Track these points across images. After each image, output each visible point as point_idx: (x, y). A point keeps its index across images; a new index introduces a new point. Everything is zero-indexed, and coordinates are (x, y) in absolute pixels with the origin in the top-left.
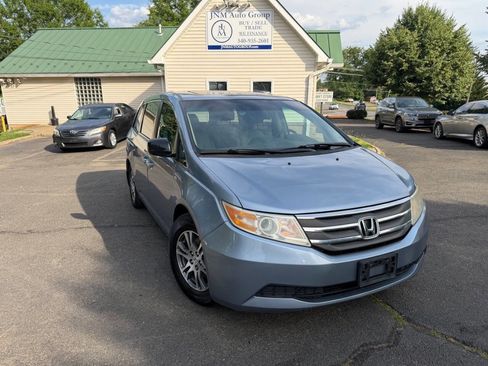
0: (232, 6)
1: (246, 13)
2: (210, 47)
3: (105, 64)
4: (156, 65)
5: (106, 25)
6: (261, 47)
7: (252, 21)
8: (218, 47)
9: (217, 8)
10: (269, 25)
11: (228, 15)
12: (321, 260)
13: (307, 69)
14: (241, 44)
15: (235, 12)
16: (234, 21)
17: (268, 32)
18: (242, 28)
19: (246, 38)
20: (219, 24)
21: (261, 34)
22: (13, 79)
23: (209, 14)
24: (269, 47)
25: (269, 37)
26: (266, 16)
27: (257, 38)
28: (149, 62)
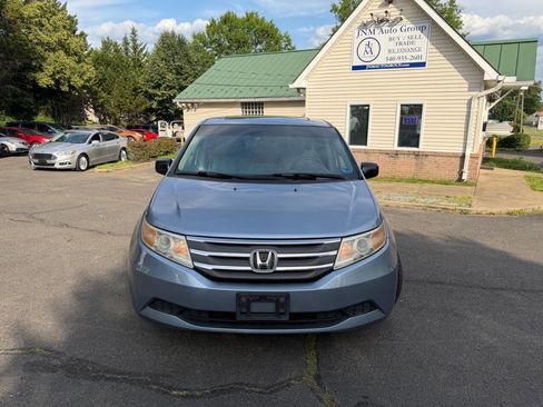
0: (382, 21)
1: (398, 27)
2: (355, 68)
3: (269, 88)
4: (299, 89)
5: (294, 48)
6: (412, 65)
7: (404, 36)
8: (363, 67)
9: (365, 25)
10: (425, 38)
11: (377, 31)
12: (198, 283)
13: (470, 89)
14: (389, 62)
15: (385, 27)
16: (383, 38)
17: (423, 46)
18: (392, 45)
19: (396, 56)
20: (366, 42)
21: (414, 50)
22: (192, 104)
23: (356, 32)
24: (423, 64)
25: (423, 53)
26: (422, 29)
27: (408, 55)
28: (291, 86)
